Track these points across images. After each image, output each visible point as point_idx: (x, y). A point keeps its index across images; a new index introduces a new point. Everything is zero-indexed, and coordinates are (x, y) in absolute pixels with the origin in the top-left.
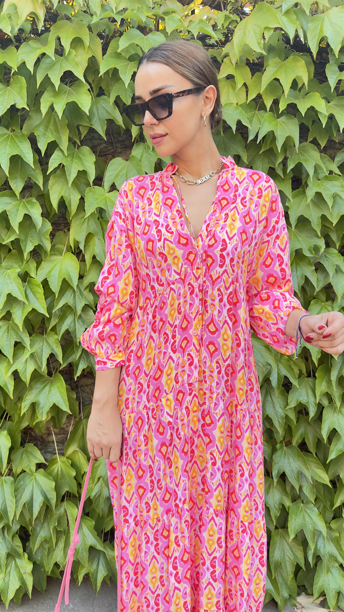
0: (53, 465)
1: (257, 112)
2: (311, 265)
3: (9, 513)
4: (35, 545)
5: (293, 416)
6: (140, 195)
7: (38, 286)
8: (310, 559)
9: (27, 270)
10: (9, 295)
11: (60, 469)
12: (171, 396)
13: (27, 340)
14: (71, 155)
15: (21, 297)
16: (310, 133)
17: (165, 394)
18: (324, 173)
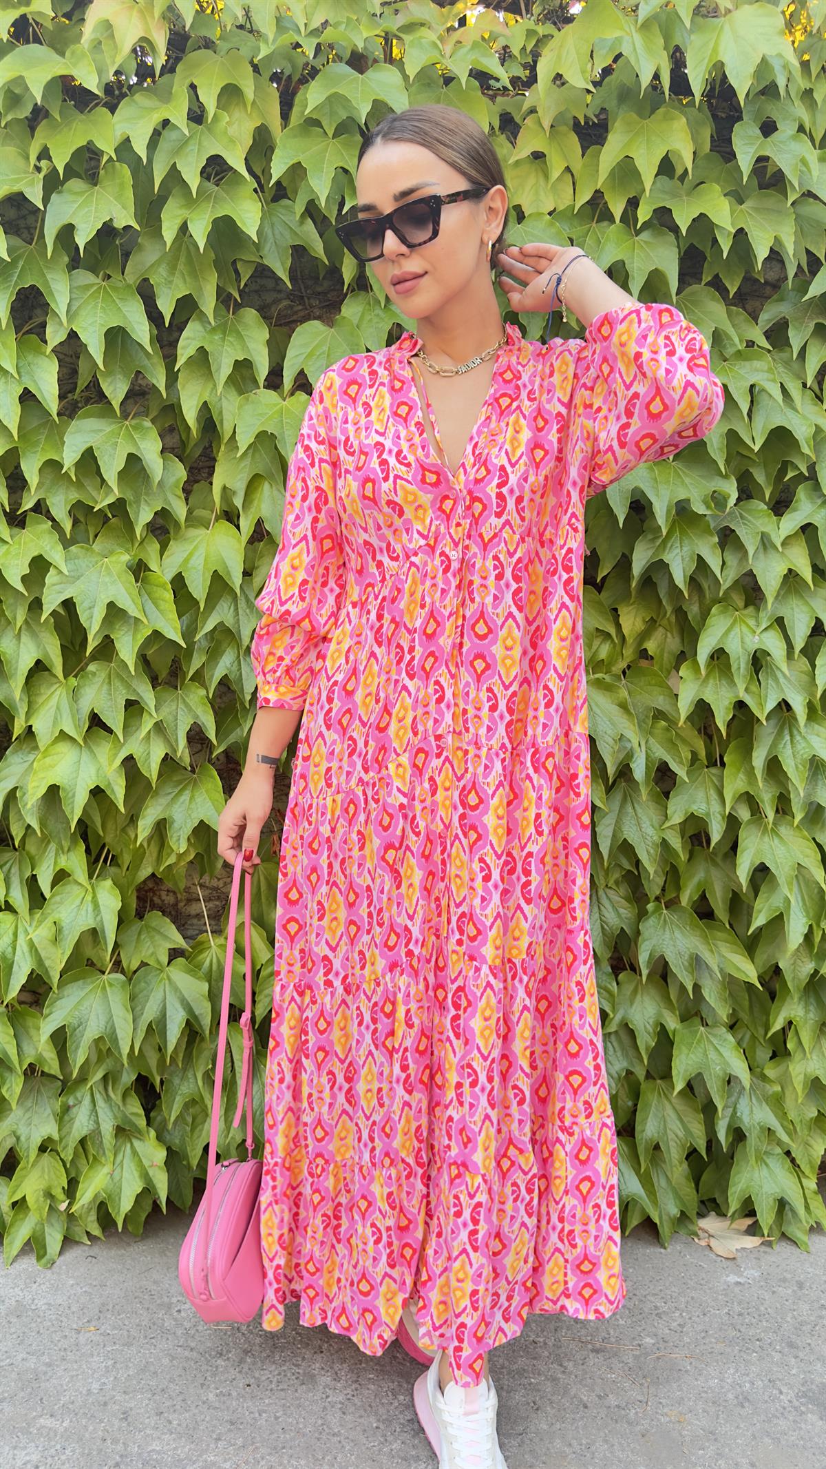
0: (201, 952)
1: (594, 224)
2: (712, 535)
3: (121, 1042)
4: (173, 1110)
5: (676, 842)
6: (350, 396)
7: (163, 586)
8: (722, 1135)
9: (142, 556)
10: (111, 605)
11: (215, 960)
12: (404, 759)
13: (147, 695)
14: (223, 329)
15: (133, 611)
16: (706, 265)
17: (393, 755)
18: (734, 345)
